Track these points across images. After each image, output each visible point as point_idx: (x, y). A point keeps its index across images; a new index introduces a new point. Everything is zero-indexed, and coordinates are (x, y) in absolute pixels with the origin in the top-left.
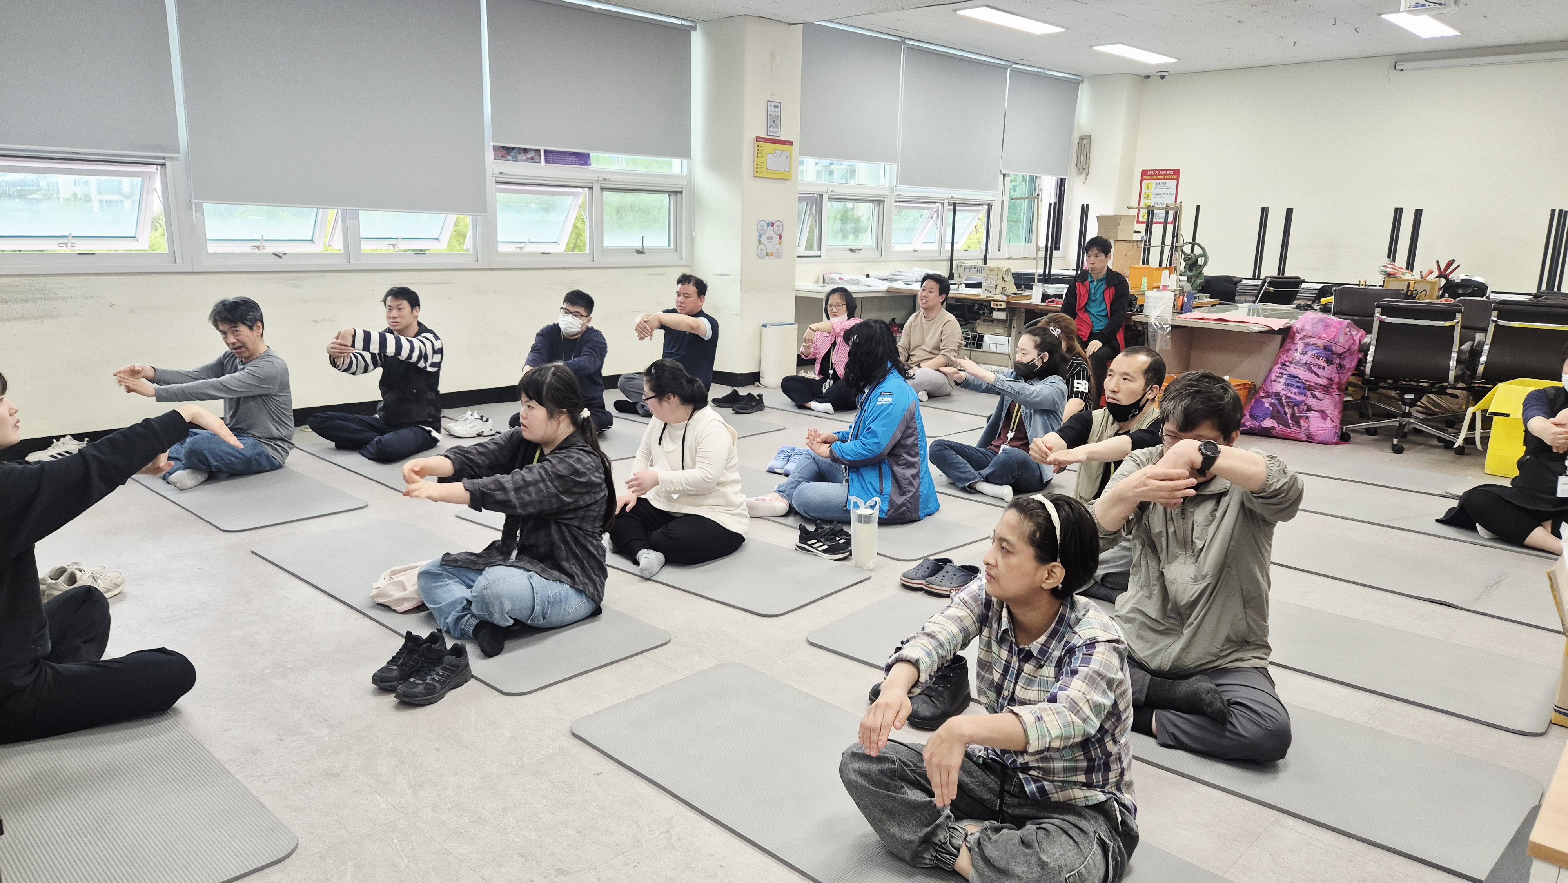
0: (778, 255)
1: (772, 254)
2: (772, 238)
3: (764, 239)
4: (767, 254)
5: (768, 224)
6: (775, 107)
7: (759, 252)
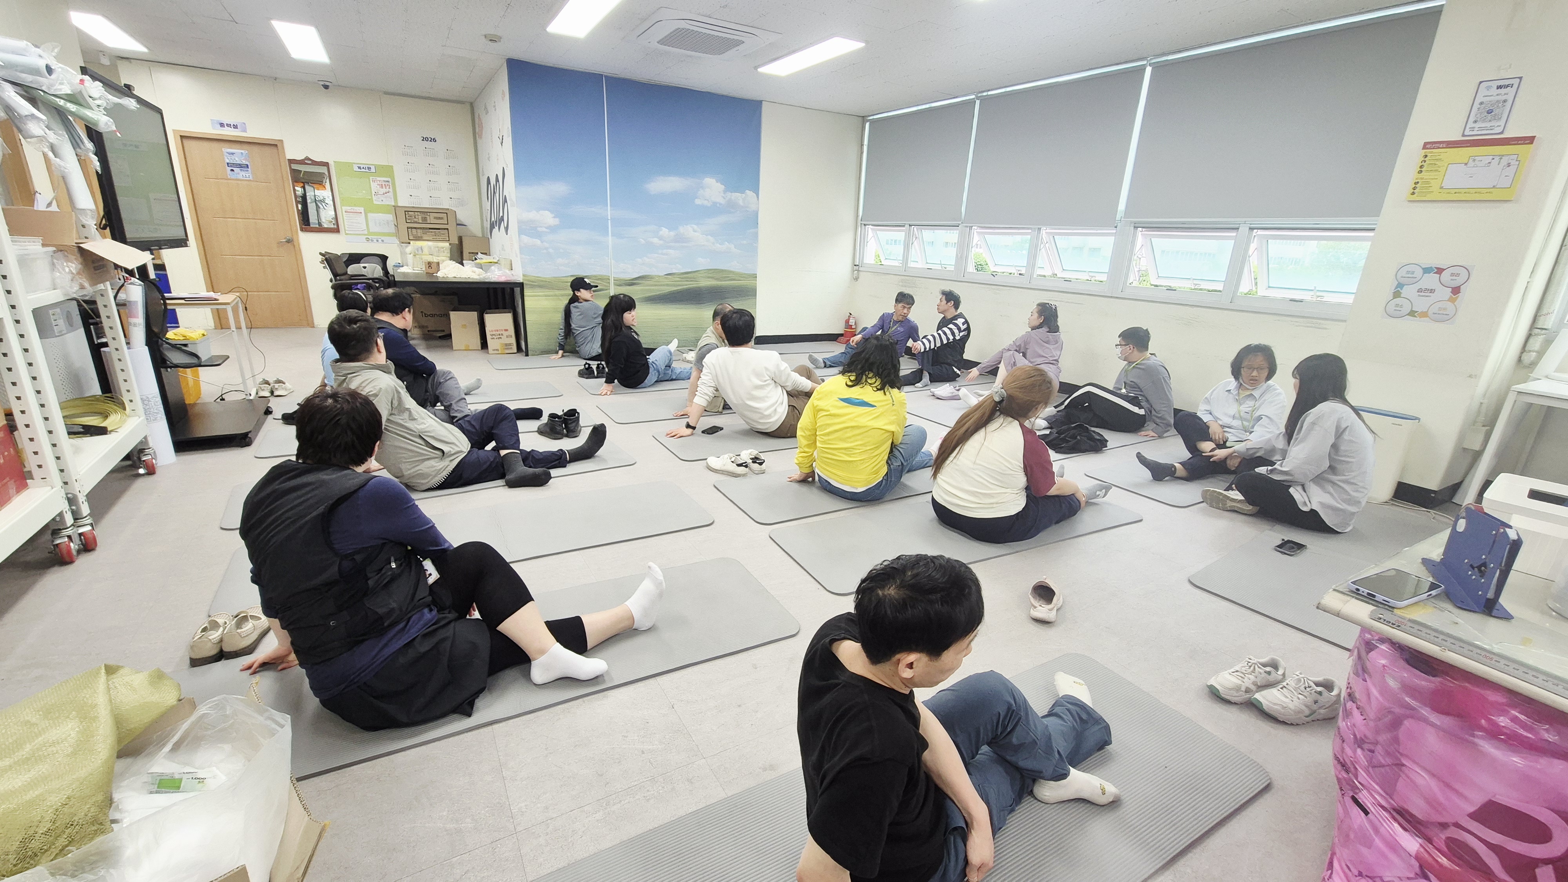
0: (1442, 317)
1: (1424, 315)
2: (1432, 291)
3: (1409, 291)
4: (1412, 313)
5: (1427, 270)
6: (1500, 87)
7: (1391, 307)
